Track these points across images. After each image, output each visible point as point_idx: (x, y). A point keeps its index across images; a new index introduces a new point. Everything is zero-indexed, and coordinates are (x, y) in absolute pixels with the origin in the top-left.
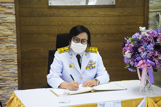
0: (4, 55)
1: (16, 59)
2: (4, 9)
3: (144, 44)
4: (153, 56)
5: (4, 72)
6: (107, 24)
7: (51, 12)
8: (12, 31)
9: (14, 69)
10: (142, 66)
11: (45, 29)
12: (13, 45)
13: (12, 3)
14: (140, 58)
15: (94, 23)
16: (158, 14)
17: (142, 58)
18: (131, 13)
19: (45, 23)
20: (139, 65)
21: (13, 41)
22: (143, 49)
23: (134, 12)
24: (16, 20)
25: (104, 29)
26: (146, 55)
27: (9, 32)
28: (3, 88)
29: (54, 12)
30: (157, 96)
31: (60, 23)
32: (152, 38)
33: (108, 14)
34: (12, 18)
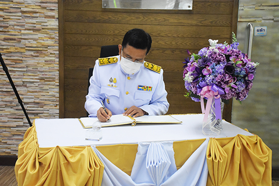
0: (42, 72)
1: (57, 78)
2: (45, 11)
3: (211, 63)
4: (223, 81)
5: (42, 94)
6: (180, 36)
7: (106, 17)
8: (54, 40)
9: (54, 90)
10: (207, 95)
11: (97, 39)
12: (54, 58)
13: (55, 3)
14: (203, 83)
15: (162, 34)
16: (249, 25)
17: (207, 83)
18: (214, 22)
19: (97, 31)
20: (202, 92)
21: (54, 54)
22: (209, 70)
23: (218, 22)
24: (59, 26)
25: (176, 43)
26: (213, 79)
27: (50, 42)
28: (41, 115)
29: (110, 17)
30: (225, 137)
31: (117, 32)
32: (224, 56)
33: (181, 23)
34: (54, 23)
